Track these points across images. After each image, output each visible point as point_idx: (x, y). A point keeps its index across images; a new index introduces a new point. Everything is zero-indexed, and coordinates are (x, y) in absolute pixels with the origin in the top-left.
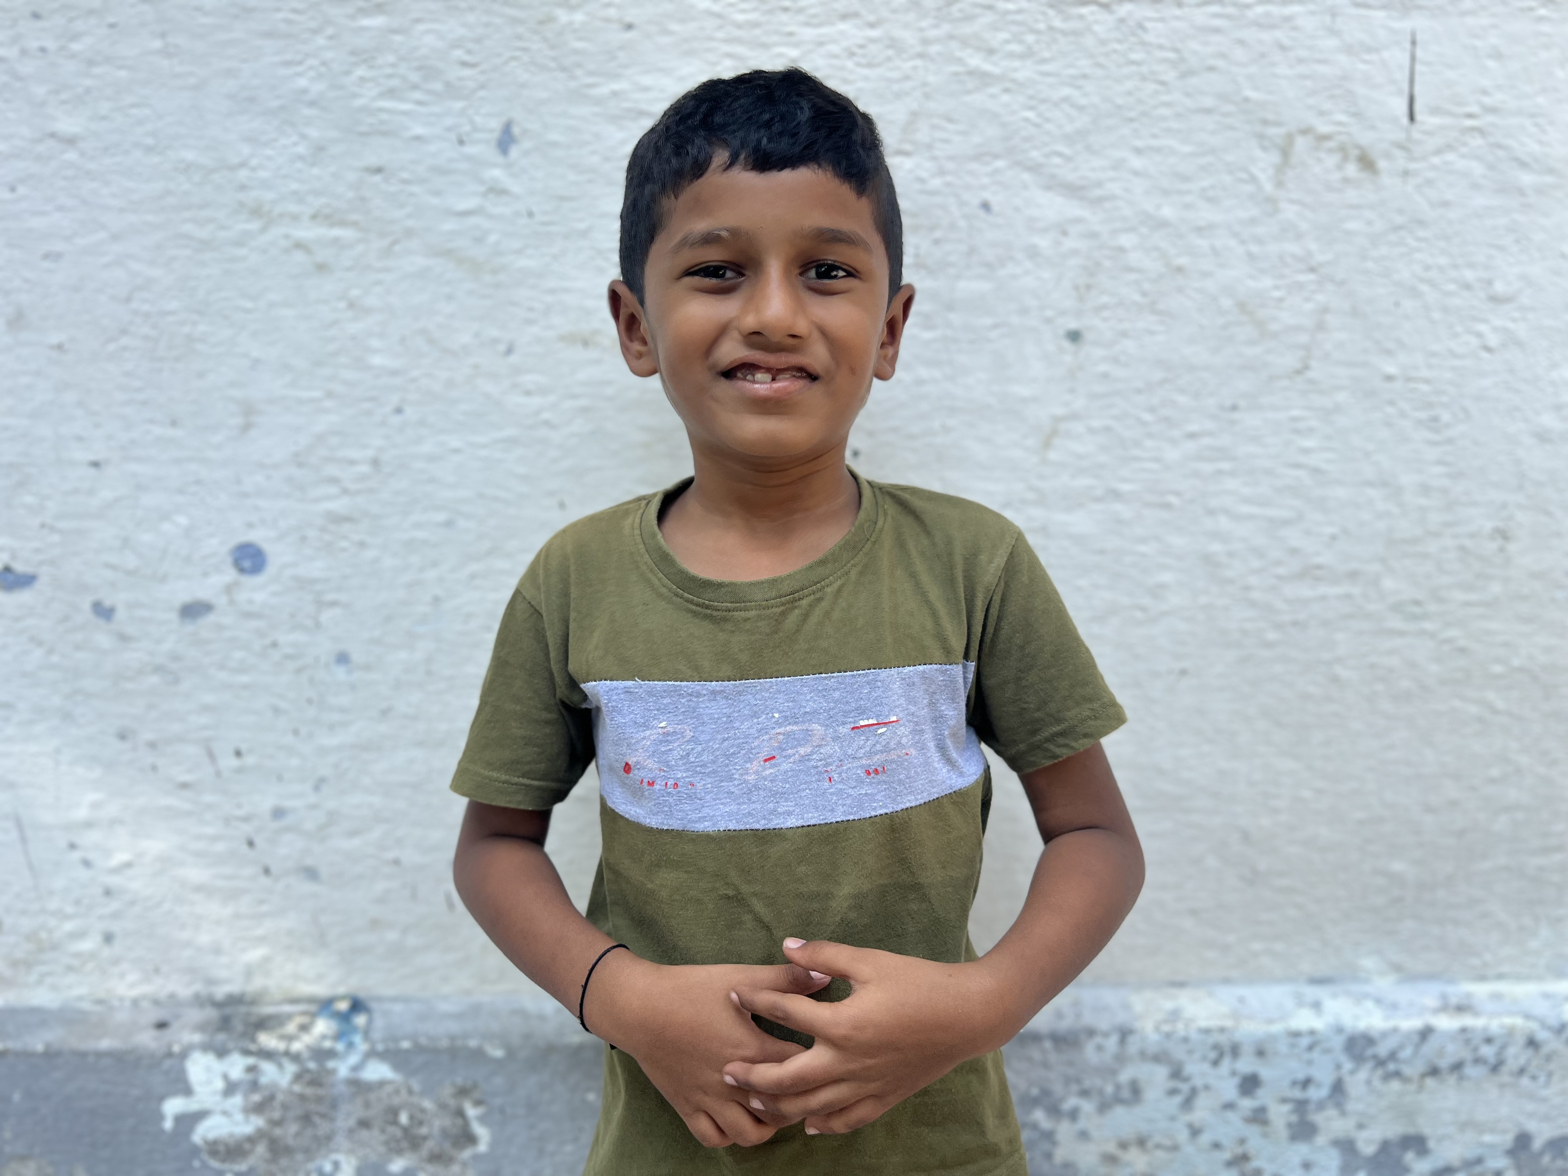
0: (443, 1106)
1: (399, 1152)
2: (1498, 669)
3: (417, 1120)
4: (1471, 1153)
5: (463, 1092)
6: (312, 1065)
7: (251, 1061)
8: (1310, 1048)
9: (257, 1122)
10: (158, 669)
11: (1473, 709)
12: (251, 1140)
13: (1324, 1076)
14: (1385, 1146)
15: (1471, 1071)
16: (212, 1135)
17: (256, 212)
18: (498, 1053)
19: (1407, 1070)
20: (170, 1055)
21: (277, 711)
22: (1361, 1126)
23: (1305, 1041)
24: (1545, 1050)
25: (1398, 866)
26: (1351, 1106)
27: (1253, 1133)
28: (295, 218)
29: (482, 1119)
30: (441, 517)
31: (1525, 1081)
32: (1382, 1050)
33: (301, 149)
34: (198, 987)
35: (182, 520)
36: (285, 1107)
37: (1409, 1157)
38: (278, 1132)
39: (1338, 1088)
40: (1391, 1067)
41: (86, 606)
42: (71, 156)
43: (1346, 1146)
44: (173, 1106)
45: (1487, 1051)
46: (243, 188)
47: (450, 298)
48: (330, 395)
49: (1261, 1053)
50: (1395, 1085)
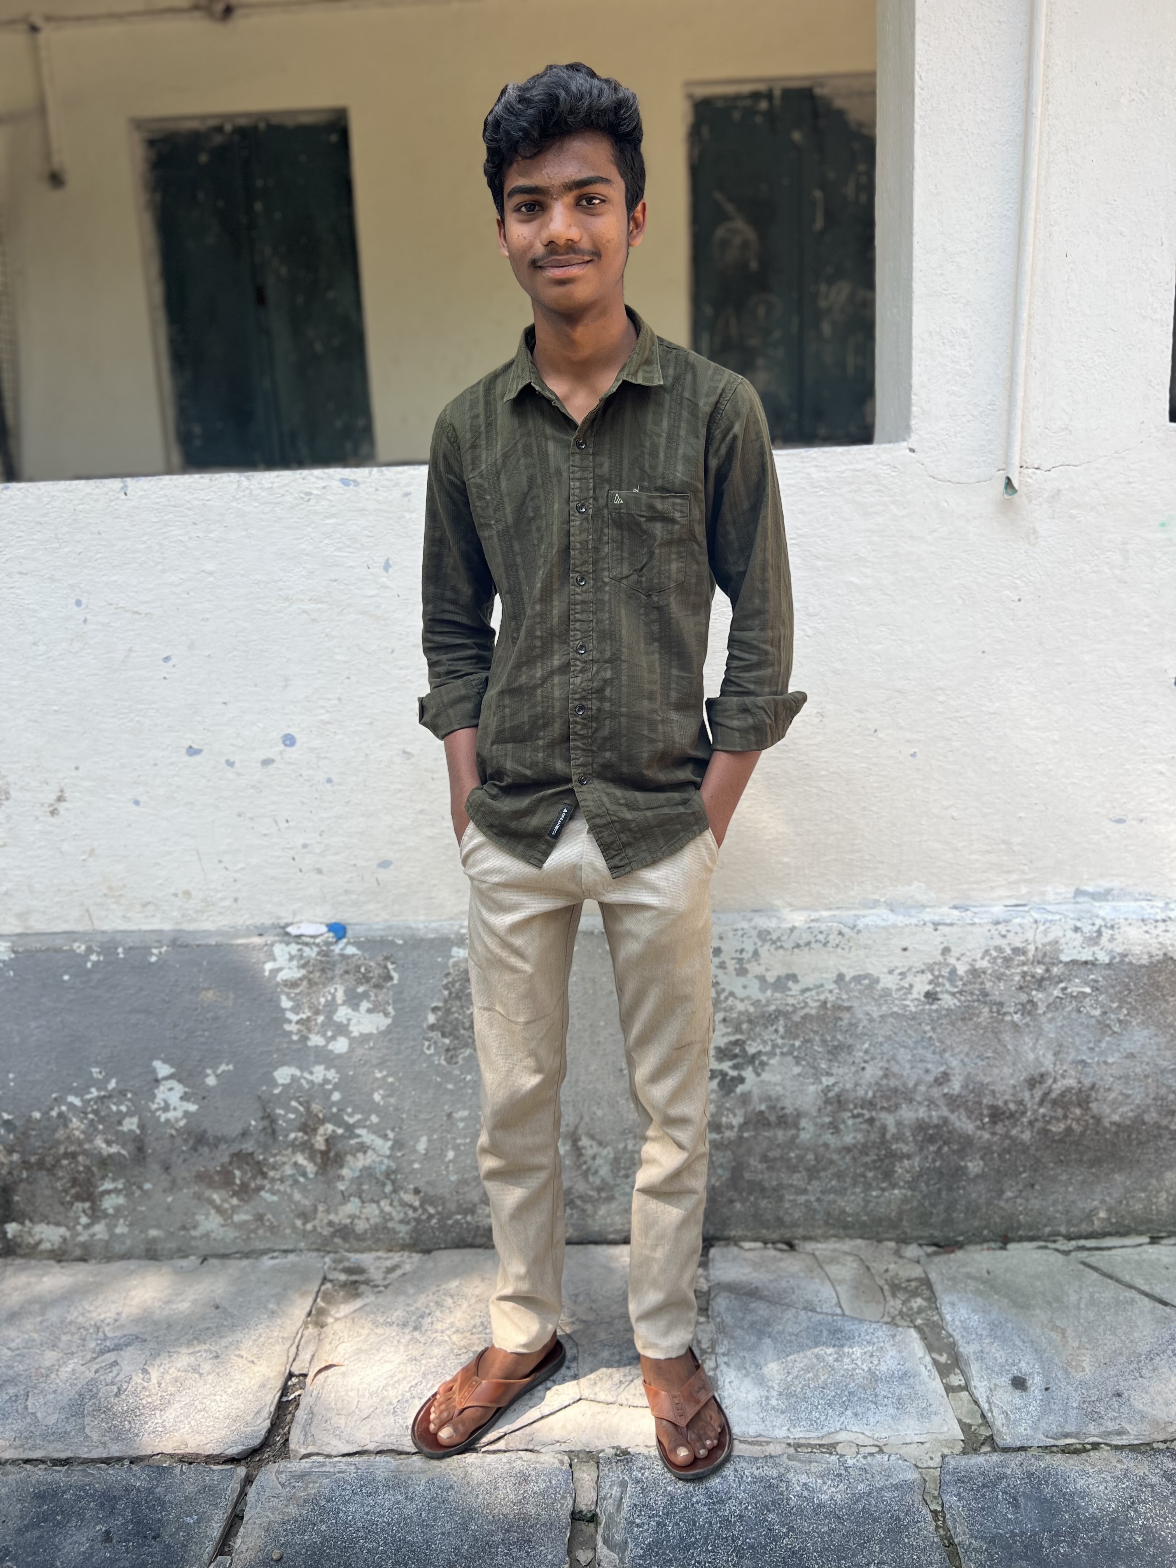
0: (379, 965)
1: (362, 984)
2: (823, 773)
3: (368, 971)
4: (818, 983)
5: (386, 958)
6: (324, 948)
7: (299, 947)
8: (742, 936)
9: (303, 972)
10: (253, 787)
11: (814, 790)
12: (301, 979)
13: (749, 948)
14: (779, 978)
15: (813, 945)
16: (284, 978)
17: (286, 599)
18: (400, 942)
19: (785, 945)
20: (266, 945)
21: (303, 803)
22: (767, 970)
23: (740, 933)
24: (847, 937)
25: (786, 860)
26: (761, 961)
27: (720, 972)
28: (302, 600)
29: (394, 970)
30: (367, 721)
31: (839, 950)
32: (774, 936)
33: (303, 573)
34: (273, 920)
35: (261, 725)
36: (314, 965)
37: (790, 984)
38: (311, 976)
39: (756, 953)
40: (779, 944)
41: (223, 760)
42: (211, 579)
43: (762, 979)
44: (269, 966)
45: (821, 937)
46: (281, 589)
47: (367, 631)
48: (319, 672)
49: (721, 938)
50: (781, 951)
